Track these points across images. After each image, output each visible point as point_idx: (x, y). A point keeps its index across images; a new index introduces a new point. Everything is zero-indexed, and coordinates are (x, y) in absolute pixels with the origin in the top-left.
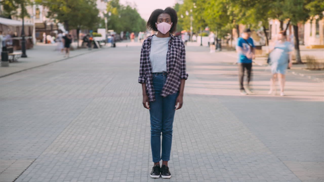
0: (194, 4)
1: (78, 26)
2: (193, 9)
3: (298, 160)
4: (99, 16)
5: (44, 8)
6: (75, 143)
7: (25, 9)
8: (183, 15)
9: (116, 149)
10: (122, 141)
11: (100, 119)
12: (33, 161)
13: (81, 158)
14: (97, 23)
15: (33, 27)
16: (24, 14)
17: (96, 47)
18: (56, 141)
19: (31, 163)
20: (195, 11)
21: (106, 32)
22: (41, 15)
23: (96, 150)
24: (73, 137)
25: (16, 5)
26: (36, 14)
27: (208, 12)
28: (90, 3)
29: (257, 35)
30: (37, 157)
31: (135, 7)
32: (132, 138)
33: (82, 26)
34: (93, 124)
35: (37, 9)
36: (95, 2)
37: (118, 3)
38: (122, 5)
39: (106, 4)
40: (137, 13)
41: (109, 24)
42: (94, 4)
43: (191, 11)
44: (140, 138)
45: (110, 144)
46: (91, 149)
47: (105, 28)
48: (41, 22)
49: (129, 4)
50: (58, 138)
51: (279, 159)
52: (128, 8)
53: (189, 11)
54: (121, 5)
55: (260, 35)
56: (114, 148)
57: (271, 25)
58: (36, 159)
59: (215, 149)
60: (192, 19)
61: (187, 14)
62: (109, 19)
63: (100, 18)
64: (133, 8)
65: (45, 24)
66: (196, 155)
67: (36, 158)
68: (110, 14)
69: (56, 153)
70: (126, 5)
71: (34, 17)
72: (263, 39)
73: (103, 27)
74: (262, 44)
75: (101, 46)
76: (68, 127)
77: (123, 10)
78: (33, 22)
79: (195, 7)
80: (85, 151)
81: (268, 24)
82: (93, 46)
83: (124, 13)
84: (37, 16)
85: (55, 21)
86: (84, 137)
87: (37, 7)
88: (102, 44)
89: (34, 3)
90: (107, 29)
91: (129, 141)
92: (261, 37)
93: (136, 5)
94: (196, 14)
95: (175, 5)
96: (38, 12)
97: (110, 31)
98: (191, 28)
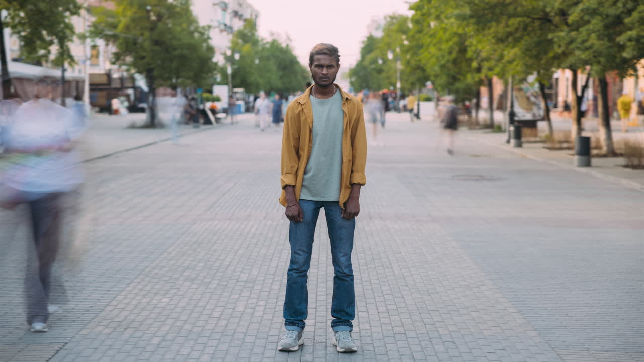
0: (404, 37)
1: (174, 81)
2: (402, 46)
3: (588, 349)
4: (215, 60)
5: (107, 45)
6: (145, 313)
7: (67, 46)
8: (383, 59)
9: (227, 325)
10: (241, 308)
11: (202, 265)
12: (61, 346)
13: (156, 341)
14: (210, 75)
15: (83, 82)
16: (65, 55)
17: (208, 122)
18: (109, 308)
19: (55, 352)
20: (406, 50)
21: (229, 91)
22: (101, 58)
23: (187, 327)
24: (145, 300)
25: (48, 38)
26: (92, 56)
27: (429, 53)
28: (196, 35)
29: (528, 98)
30: (69, 339)
31: (288, 42)
32: (261, 303)
33: (180, 81)
34: (186, 274)
35: (94, 47)
36: (206, 33)
37: (253, 35)
38: (262, 40)
39: (231, 36)
40: (292, 55)
41: (234, 75)
42: (206, 36)
43: (398, 50)
44: (276, 302)
45: (216, 314)
46: (178, 324)
47: (227, 84)
48: (102, 72)
49: (275, 37)
50: (114, 303)
51: (550, 346)
52: (274, 44)
53: (394, 51)
54: (260, 39)
55: (533, 99)
56: (224, 323)
57: (557, 80)
58: (66, 343)
59: (425, 325)
60: (400, 66)
61: (390, 56)
62: (236, 67)
63: (216, 64)
64: (284, 45)
65: (108, 75)
66: (384, 337)
67: (66, 341)
68: (237, 57)
69: (107, 331)
70: (269, 39)
71: (88, 63)
72: (539, 108)
73: (224, 82)
74: (538, 118)
75: (218, 120)
76: (136, 281)
77: (263, 49)
78: (85, 73)
79: (406, 43)
80: (166, 328)
81: (551, 77)
82: (202, 121)
83: (266, 54)
84: (94, 60)
85: (128, 71)
86: (165, 300)
87: (92, 44)
88: (221, 115)
89: (87, 34)
90: (231, 85)
91: (254, 308)
92: (534, 104)
93: (289, 38)
94: (408, 57)
95: (365, 39)
96: (94, 52)
97: (236, 90)
98: (399, 85)
